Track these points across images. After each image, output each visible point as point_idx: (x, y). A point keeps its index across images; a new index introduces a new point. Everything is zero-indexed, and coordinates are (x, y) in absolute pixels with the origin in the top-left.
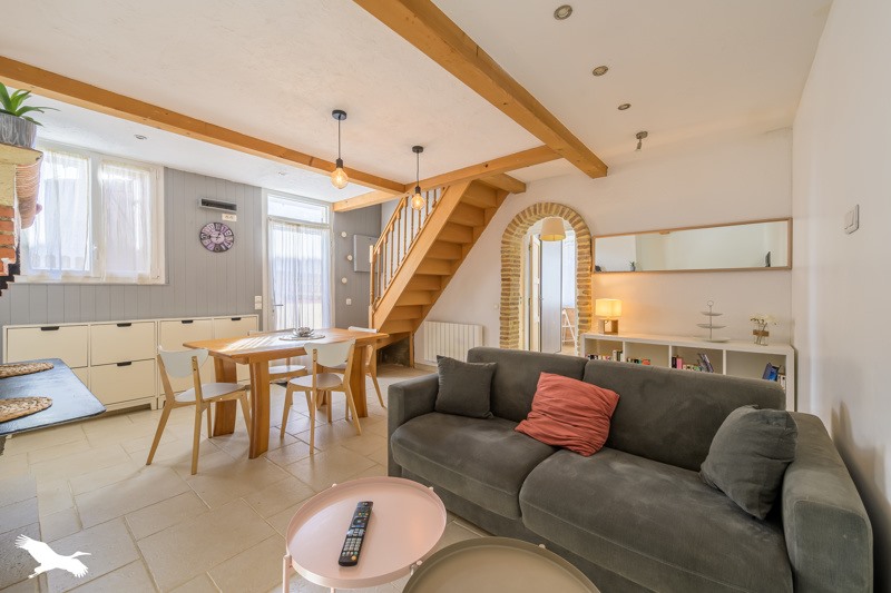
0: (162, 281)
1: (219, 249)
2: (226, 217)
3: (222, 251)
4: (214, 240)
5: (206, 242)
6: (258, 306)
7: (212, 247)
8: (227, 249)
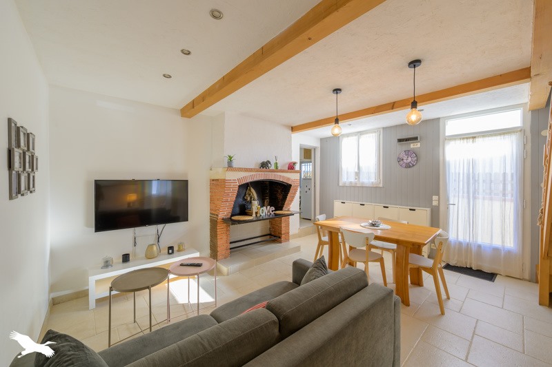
0: (381, 185)
1: (408, 166)
2: (413, 146)
3: (410, 167)
4: (405, 161)
5: (401, 162)
6: (435, 203)
7: (404, 165)
8: (413, 165)
